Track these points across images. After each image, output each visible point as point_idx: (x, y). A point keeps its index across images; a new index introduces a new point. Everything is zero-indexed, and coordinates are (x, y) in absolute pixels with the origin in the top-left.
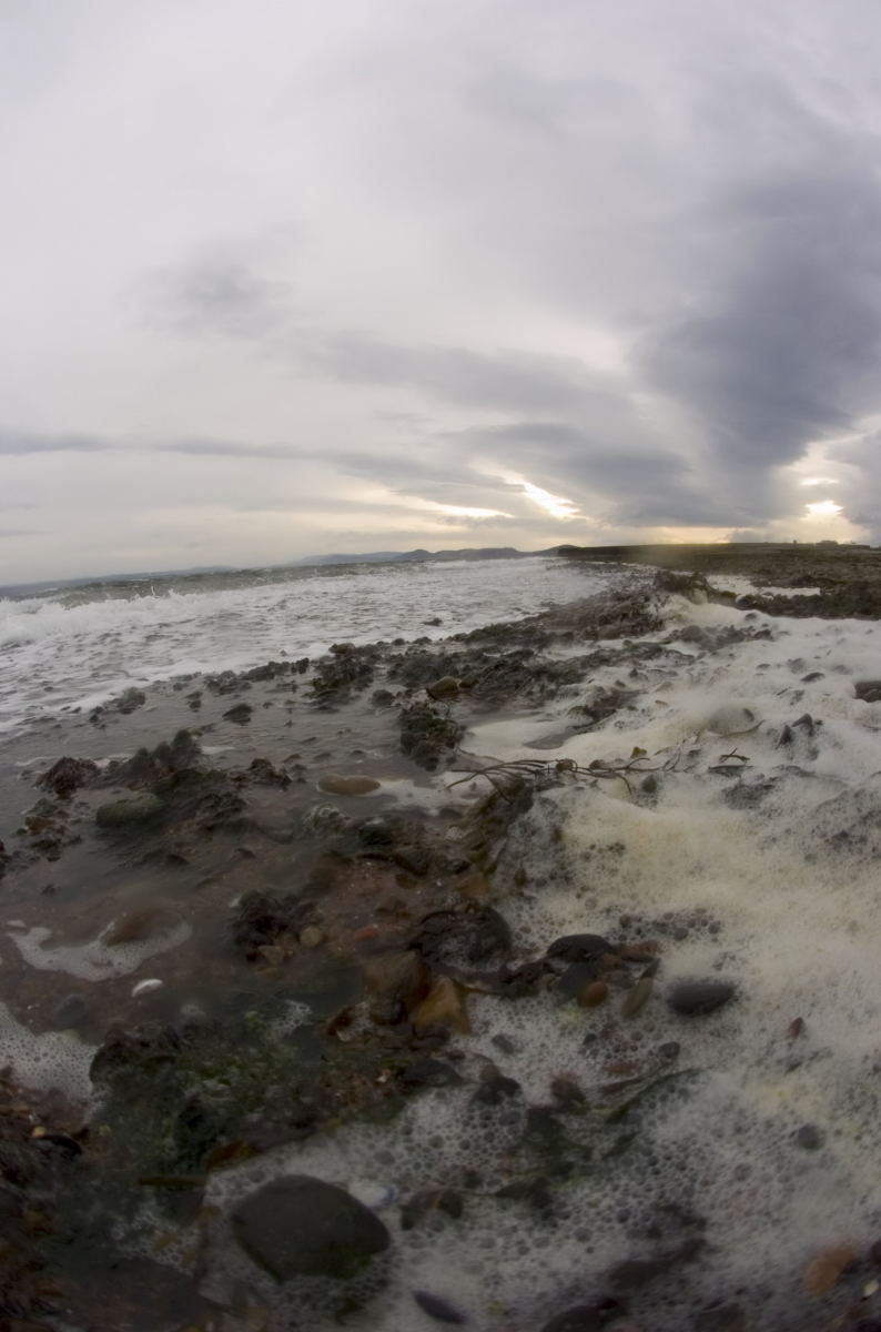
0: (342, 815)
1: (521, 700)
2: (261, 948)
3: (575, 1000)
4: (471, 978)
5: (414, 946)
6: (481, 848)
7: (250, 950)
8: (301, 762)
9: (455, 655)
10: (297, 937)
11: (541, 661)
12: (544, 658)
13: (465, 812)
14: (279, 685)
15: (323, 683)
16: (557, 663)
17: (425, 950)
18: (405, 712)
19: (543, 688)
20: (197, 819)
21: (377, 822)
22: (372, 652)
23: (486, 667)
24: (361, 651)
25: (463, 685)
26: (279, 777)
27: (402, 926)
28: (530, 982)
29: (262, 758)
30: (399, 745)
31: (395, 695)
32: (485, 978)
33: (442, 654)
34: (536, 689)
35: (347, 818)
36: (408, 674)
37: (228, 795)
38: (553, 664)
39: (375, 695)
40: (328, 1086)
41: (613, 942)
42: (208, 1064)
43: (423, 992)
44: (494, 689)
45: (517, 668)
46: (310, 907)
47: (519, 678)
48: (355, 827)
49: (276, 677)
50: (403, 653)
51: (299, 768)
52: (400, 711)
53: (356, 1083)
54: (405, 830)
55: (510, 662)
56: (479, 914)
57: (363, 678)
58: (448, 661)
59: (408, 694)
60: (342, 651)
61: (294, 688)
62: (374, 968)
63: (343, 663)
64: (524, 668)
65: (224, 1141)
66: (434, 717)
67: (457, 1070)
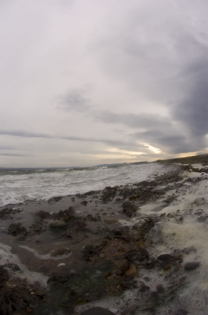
0: (109, 228)
1: (151, 199)
2: (90, 258)
3: (163, 269)
4: (139, 265)
5: (126, 258)
6: (142, 236)
7: (87, 258)
8: (100, 216)
9: (135, 189)
10: (99, 256)
11: (155, 190)
12: (156, 189)
13: (138, 227)
14: (93, 197)
15: (104, 196)
16: (159, 190)
17: (129, 259)
18: (124, 203)
19: (156, 196)
20: (74, 228)
21: (118, 230)
22: (116, 188)
23: (142, 192)
24: (112, 188)
25: (137, 197)
26: (94, 219)
27: (124, 253)
28: (153, 265)
29: (90, 214)
30: (123, 211)
31: (121, 199)
32: (142, 265)
33: (132, 189)
34: (154, 197)
35: (111, 229)
36: (124, 194)
37: (82, 223)
38: (158, 190)
39: (116, 199)
40: (105, 288)
41: (172, 255)
42: (77, 283)
43: (128, 268)
44: (144, 197)
45: (149, 192)
46: (101, 249)
47: (150, 194)
48: (112, 231)
49: (93, 194)
50: (123, 189)
51: (99, 217)
52: (122, 203)
53: (112, 288)
54: (124, 231)
55: (148, 190)
56: (142, 251)
57: (113, 195)
58: (134, 190)
59: (124, 199)
60: (108, 188)
61: (97, 198)
62: (116, 263)
63: (109, 191)
64: (151, 192)
65: (80, 299)
66: (131, 205)
67: (135, 285)
